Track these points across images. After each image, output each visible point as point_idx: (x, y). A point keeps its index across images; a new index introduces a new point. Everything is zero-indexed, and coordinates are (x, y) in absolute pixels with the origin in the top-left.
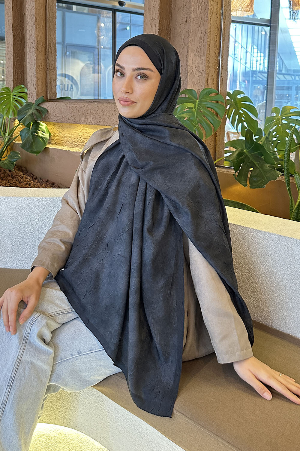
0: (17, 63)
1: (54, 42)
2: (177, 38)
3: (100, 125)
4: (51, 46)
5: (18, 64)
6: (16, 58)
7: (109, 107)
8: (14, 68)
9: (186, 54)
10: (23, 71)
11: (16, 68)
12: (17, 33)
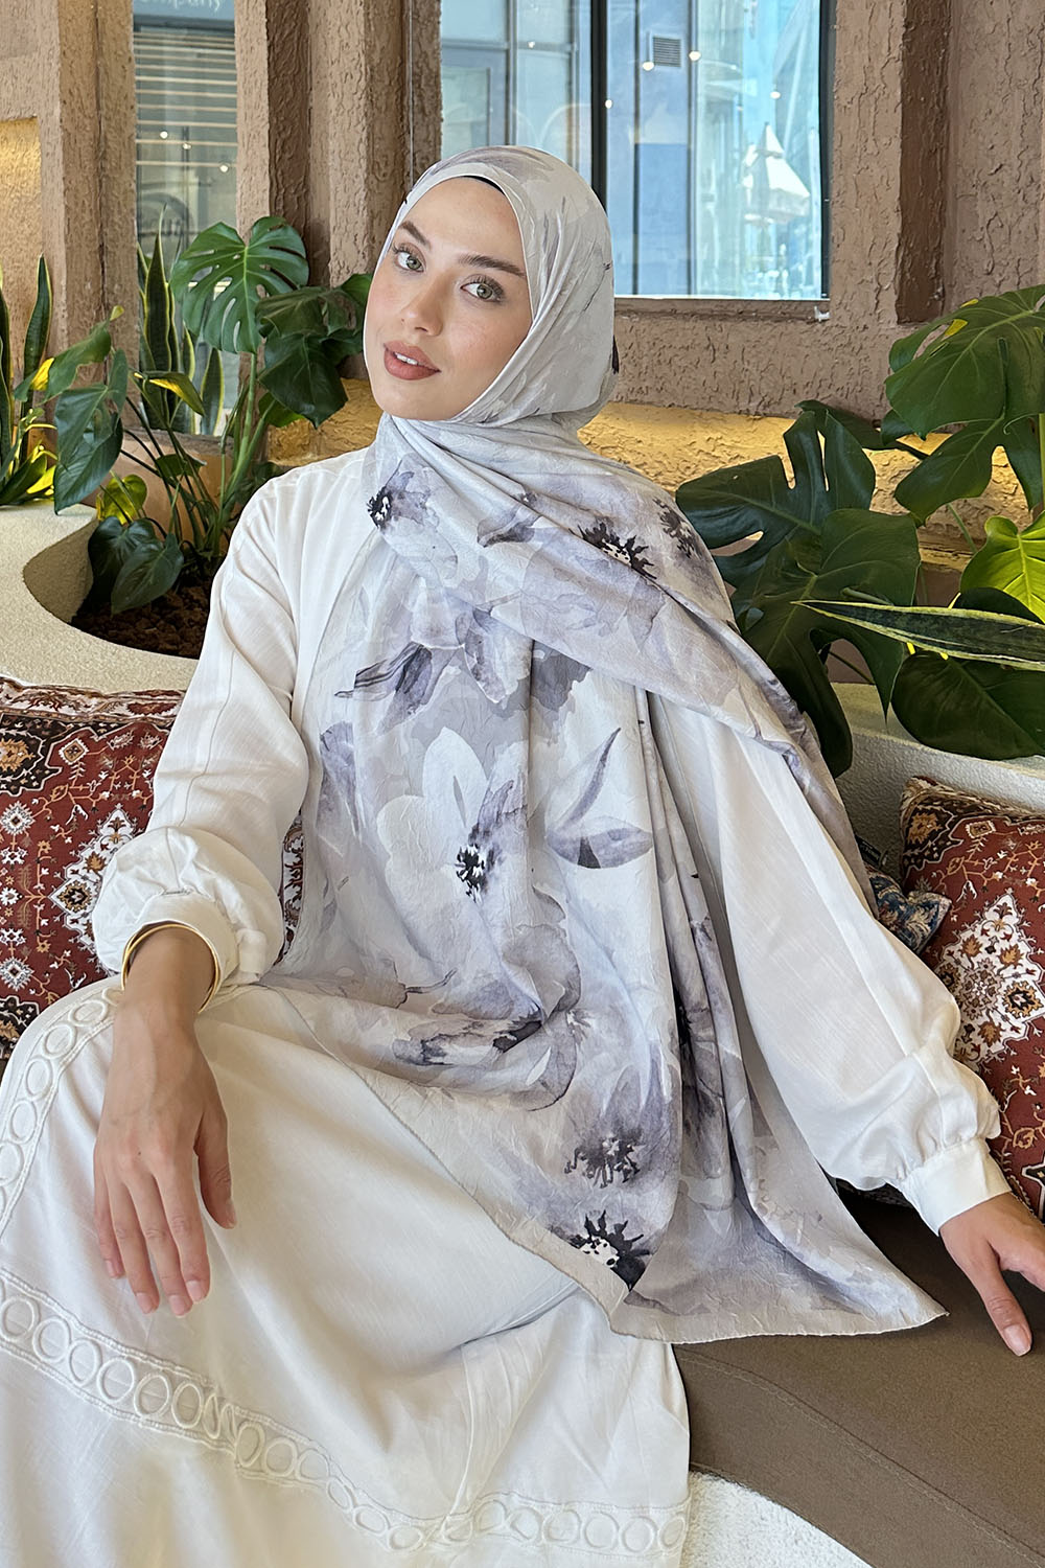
0: (283, 151)
1: (430, 70)
2: (977, 57)
3: (642, 403)
4: (422, 87)
5: (287, 156)
6: (279, 134)
7: (681, 334)
8: (273, 171)
9: (1018, 117)
10: (306, 184)
11: (279, 173)
12: (282, 35)
